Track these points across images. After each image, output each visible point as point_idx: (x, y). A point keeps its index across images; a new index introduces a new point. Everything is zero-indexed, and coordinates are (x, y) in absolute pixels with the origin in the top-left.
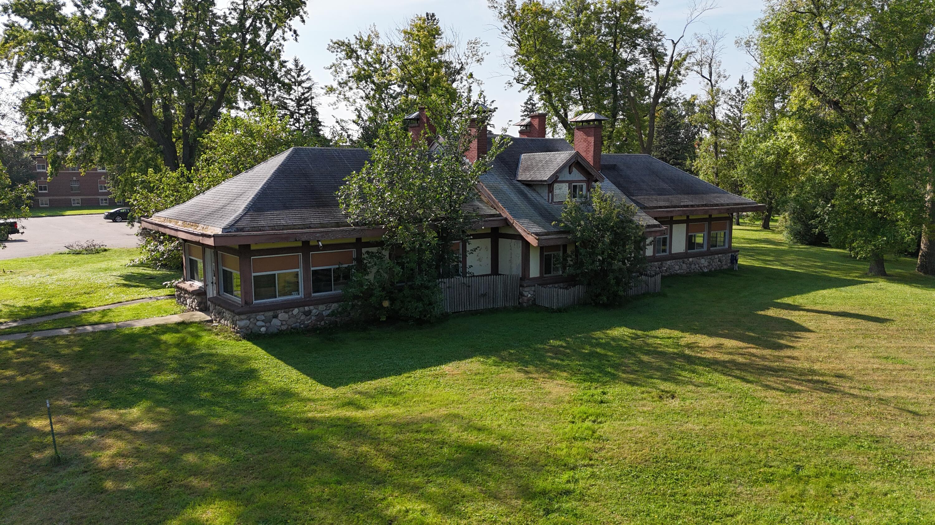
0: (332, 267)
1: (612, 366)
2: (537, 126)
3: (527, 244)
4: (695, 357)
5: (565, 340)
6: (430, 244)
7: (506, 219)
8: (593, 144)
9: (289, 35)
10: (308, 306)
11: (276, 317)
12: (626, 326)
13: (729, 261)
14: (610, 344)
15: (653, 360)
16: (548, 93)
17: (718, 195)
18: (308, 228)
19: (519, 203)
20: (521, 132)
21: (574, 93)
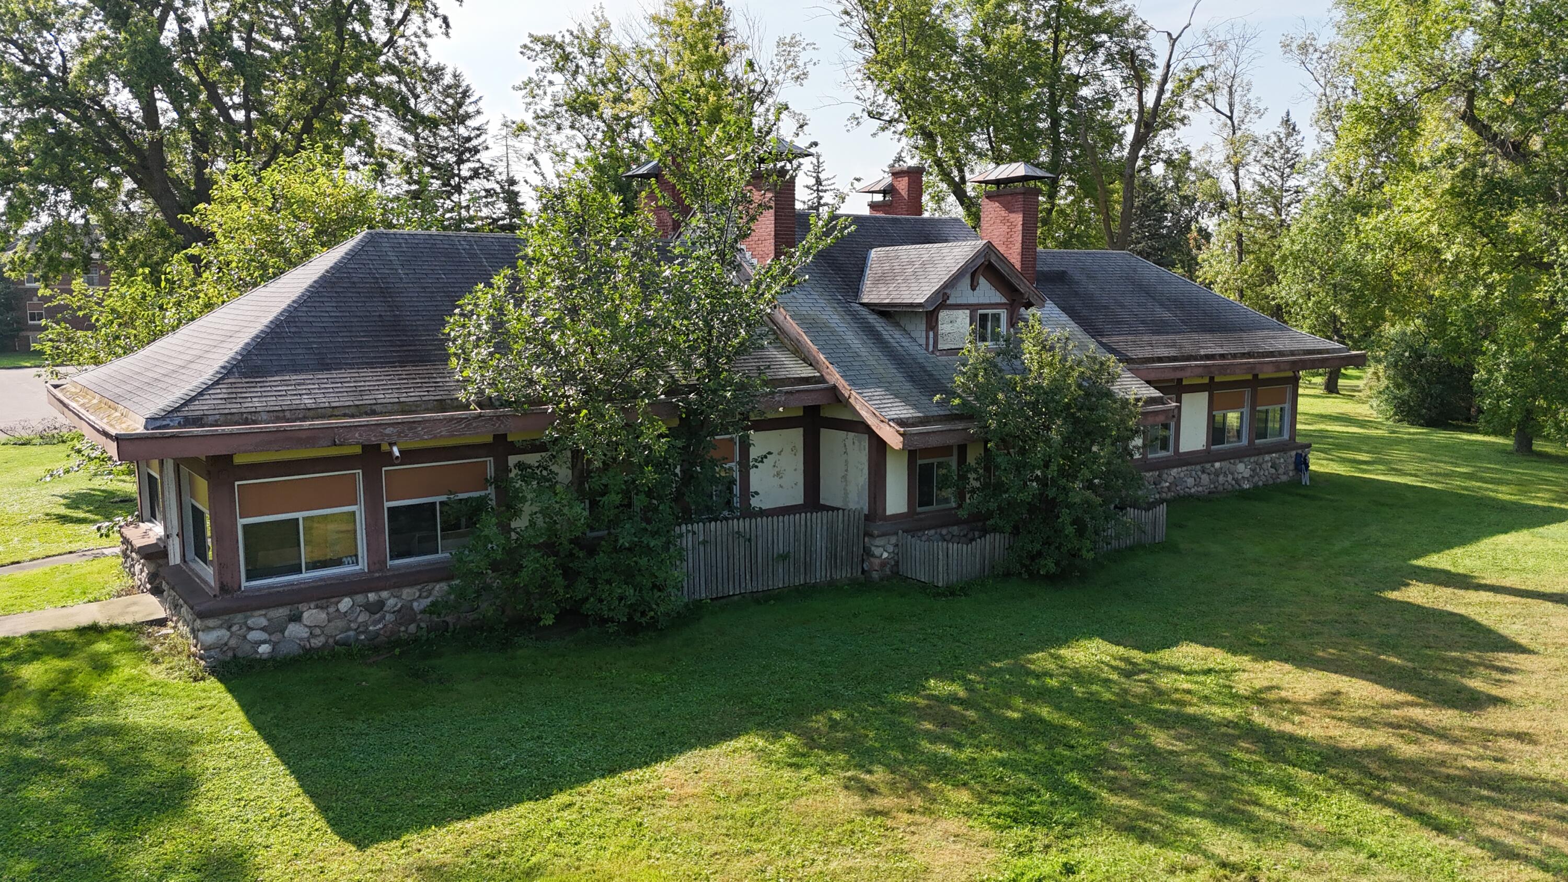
0: (438, 499)
1: (1081, 766)
2: (904, 193)
3: (879, 446)
4: (1282, 735)
5: (963, 678)
6: (651, 450)
7: (834, 388)
8: (1020, 228)
9: (435, 25)
10: (376, 590)
11: (296, 618)
12: (1103, 636)
13: (1292, 467)
14: (1069, 690)
15: (1179, 746)
16: (929, 136)
17: (1272, 333)
18: (367, 414)
19: (864, 352)
20: (873, 206)
21: (980, 141)
